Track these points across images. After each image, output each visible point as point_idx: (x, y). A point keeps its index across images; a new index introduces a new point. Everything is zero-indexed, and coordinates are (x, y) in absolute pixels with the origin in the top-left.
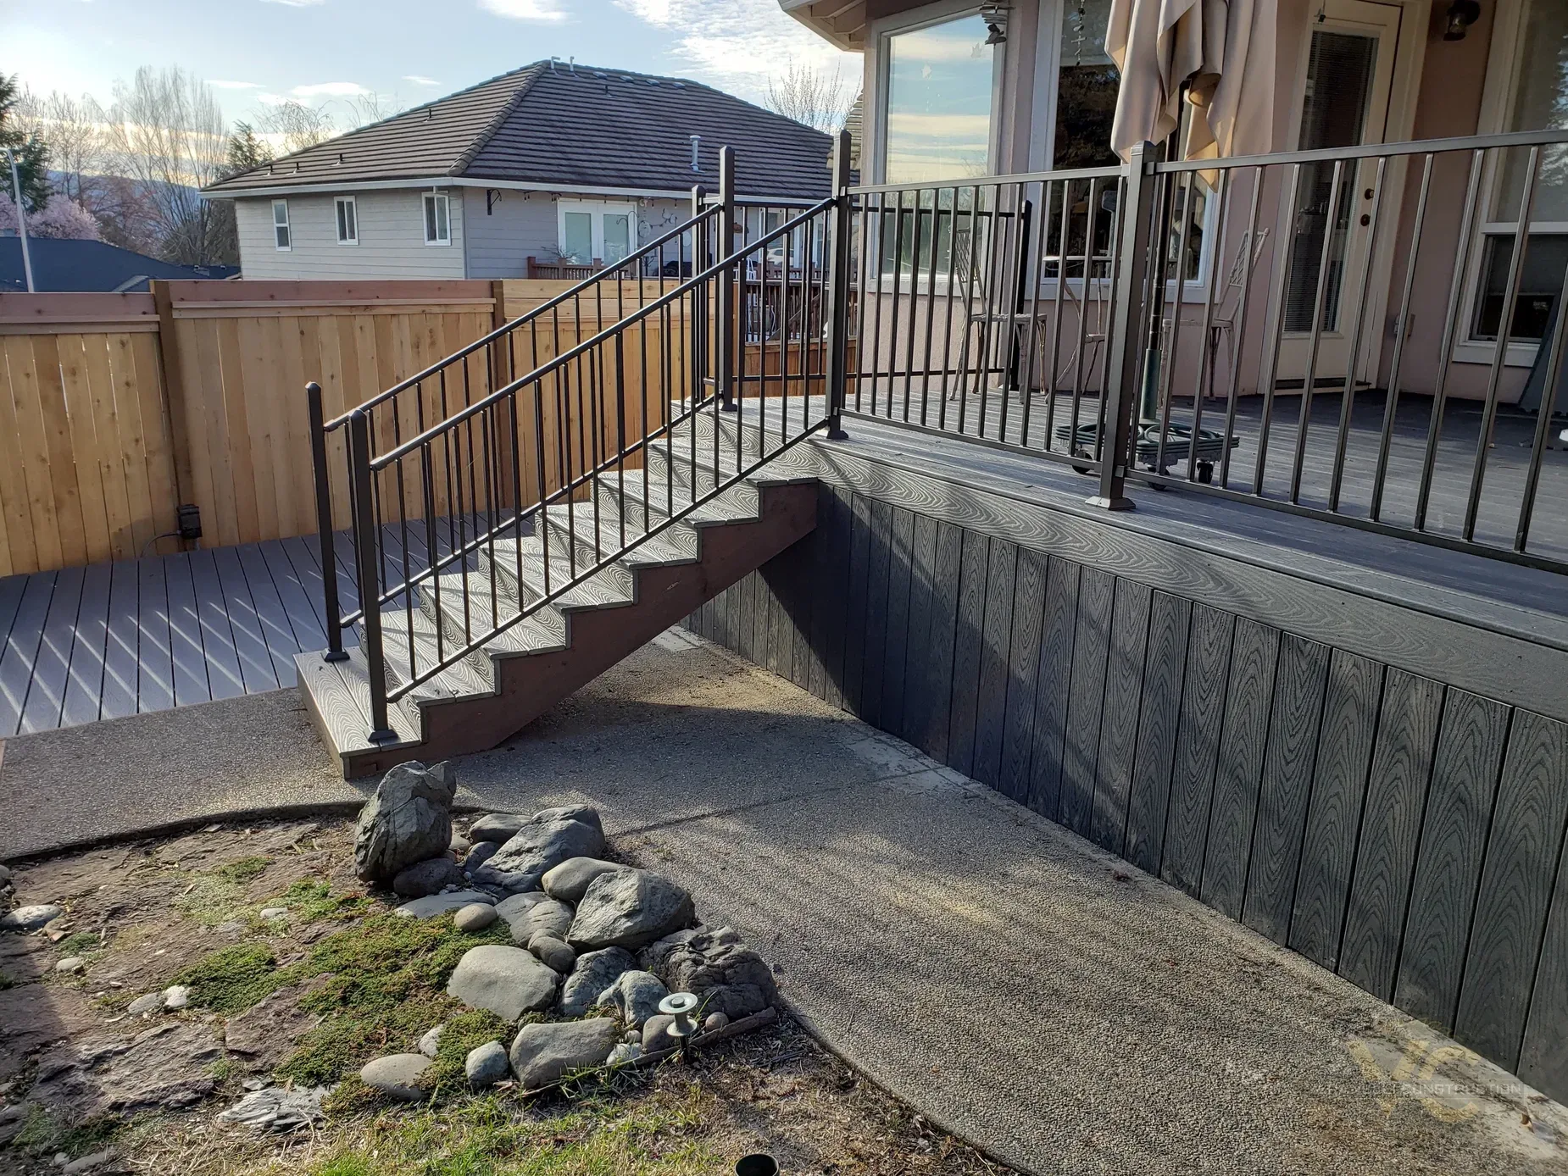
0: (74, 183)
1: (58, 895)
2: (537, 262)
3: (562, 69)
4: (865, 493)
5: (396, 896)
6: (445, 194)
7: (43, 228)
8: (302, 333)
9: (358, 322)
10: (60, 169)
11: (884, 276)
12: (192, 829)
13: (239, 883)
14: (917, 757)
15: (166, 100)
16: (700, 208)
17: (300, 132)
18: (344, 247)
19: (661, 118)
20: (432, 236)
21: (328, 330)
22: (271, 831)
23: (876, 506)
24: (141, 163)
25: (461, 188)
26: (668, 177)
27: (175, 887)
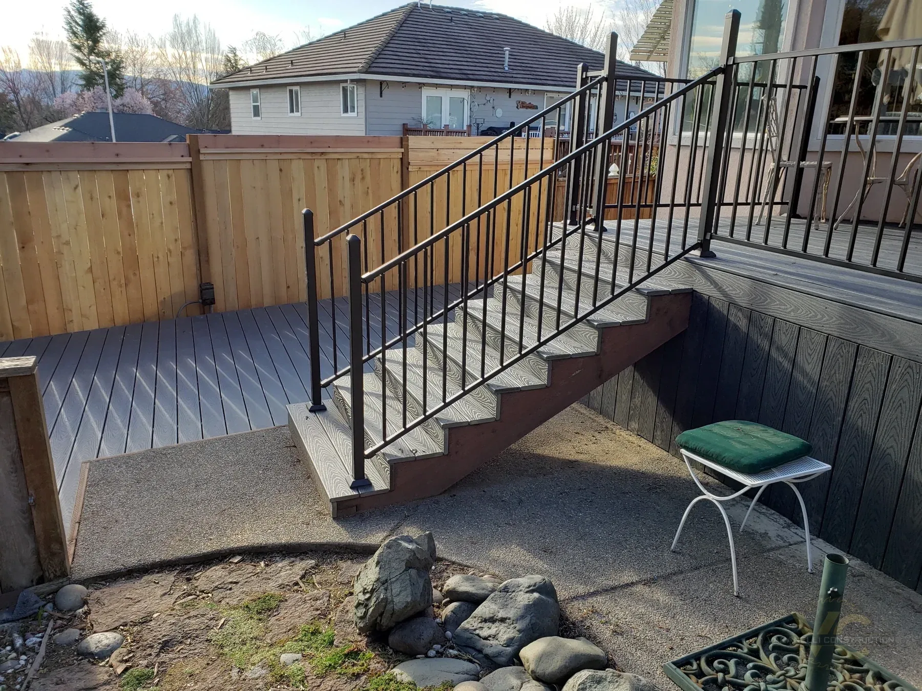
0: (138, 81)
1: (122, 621)
2: (409, 127)
3: (425, 7)
4: (744, 305)
5: (391, 651)
6: (354, 84)
7: (121, 107)
8: (281, 170)
9: (317, 163)
10: (130, 74)
11: (684, 134)
12: (220, 558)
13: (260, 620)
14: (789, 527)
15: (189, 32)
16: (584, 81)
17: (264, 49)
18: (295, 117)
19: (484, 37)
20: (346, 111)
21: (297, 168)
22: (280, 565)
23: (752, 316)
24: (175, 70)
25: (364, 81)
26: (490, 74)
27: (211, 619)
